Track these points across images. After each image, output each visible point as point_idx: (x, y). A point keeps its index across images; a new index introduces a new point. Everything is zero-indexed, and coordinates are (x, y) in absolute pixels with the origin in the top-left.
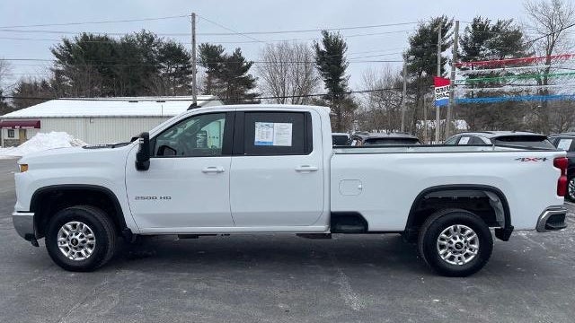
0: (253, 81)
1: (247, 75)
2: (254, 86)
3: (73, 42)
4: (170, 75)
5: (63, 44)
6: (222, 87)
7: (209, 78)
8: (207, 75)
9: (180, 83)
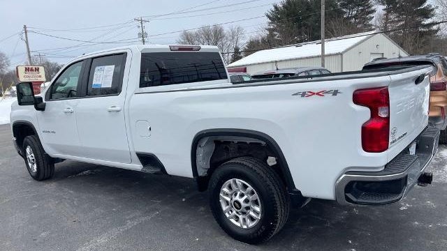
0: (433, 10)
1: (425, 5)
2: (433, 15)
3: (280, 6)
4: (352, 17)
5: (273, 9)
6: (399, 21)
7: (387, 15)
8: (385, 12)
9: (359, 23)
